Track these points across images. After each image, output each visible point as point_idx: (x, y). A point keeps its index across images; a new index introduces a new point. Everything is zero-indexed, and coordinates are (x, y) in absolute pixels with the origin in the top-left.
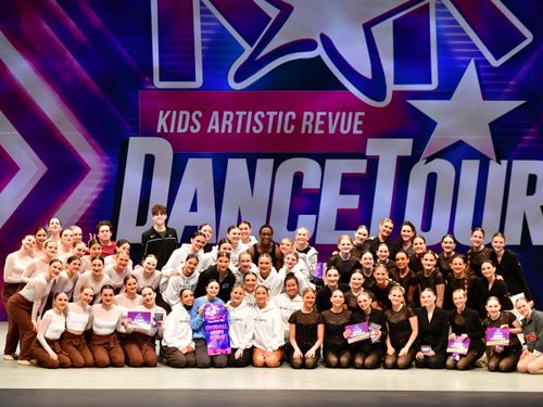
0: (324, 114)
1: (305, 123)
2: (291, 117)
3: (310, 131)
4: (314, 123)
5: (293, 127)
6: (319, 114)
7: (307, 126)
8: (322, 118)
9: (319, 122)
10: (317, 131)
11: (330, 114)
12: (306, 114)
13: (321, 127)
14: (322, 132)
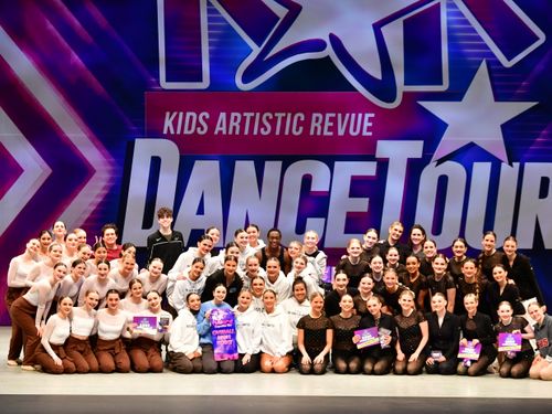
0: (334, 115)
1: (313, 124)
2: (299, 118)
3: (319, 133)
4: (323, 125)
5: (301, 129)
6: (328, 115)
7: (316, 128)
8: (331, 119)
9: (328, 124)
10: (326, 133)
11: (340, 115)
12: (315, 115)
13: (330, 129)
14: (331, 134)
